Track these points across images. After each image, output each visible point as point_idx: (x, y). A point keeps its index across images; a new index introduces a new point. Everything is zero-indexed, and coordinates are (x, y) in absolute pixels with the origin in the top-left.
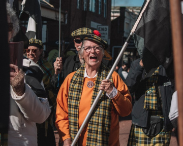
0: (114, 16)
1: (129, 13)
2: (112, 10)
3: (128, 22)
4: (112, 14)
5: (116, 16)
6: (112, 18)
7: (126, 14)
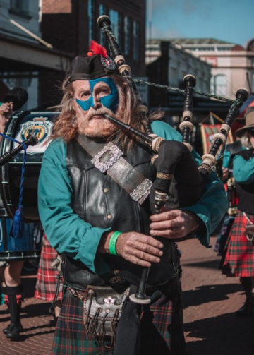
0: (150, 56)
1: (176, 50)
2: (148, 46)
3: (175, 66)
4: (148, 53)
5: (154, 56)
6: (148, 60)
7: (171, 53)
